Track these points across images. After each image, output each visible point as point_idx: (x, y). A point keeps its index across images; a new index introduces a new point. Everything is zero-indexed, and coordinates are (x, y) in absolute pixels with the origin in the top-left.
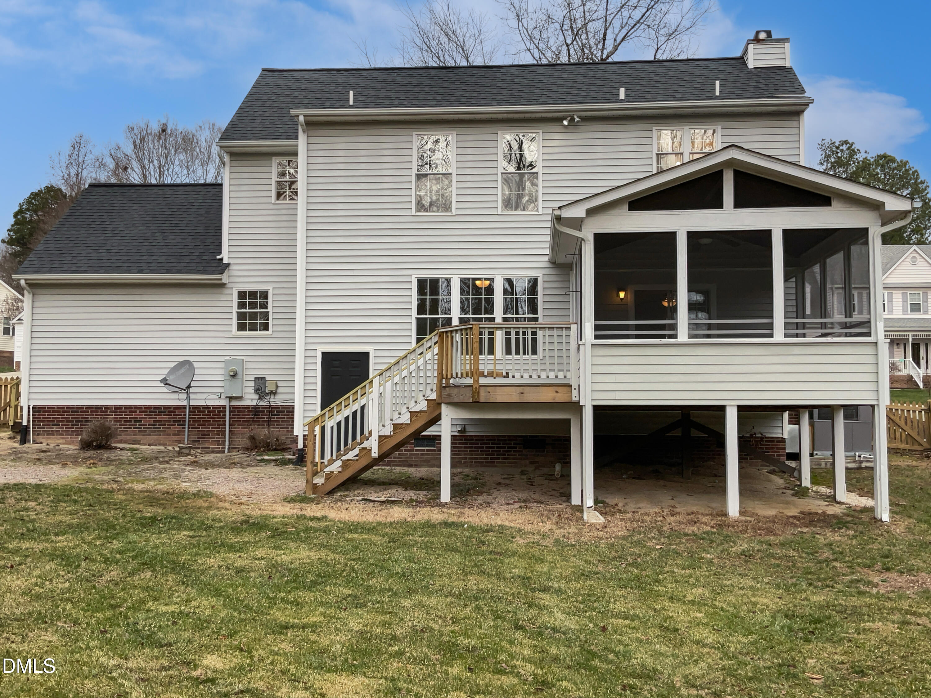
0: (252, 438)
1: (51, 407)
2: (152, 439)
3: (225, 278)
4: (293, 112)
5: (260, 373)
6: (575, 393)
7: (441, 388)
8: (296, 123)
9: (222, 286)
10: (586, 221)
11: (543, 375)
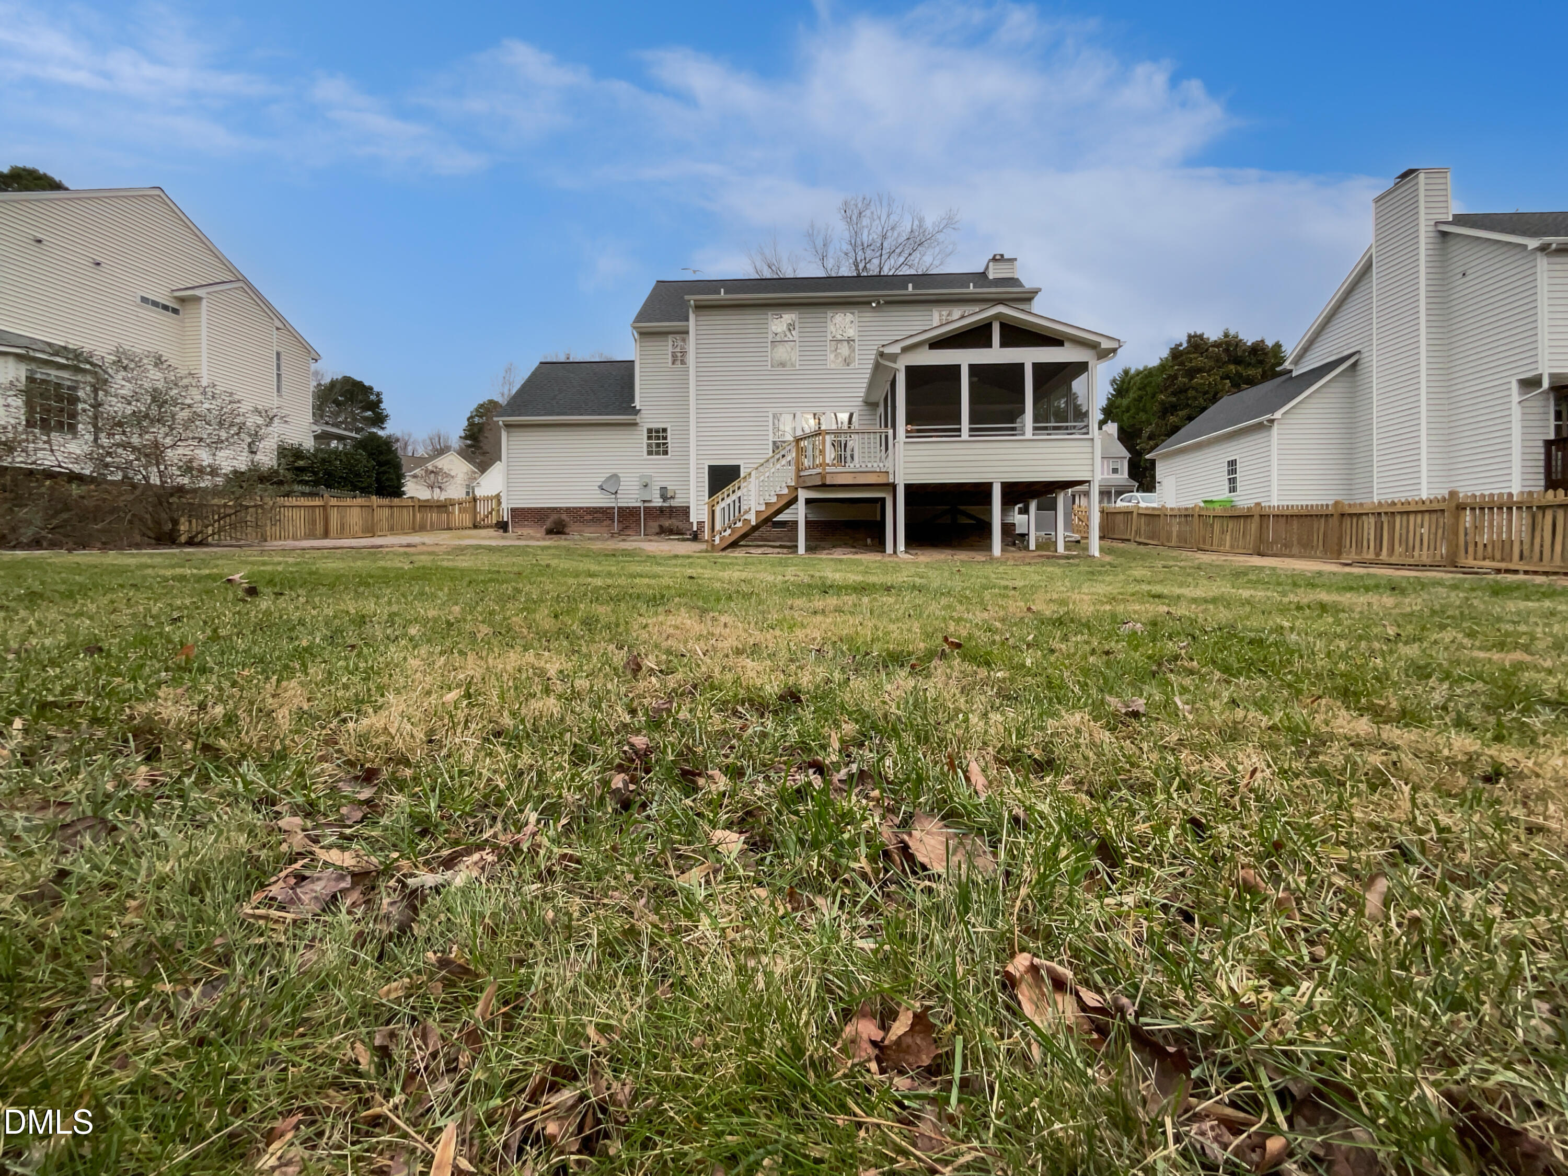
0: (661, 526)
1: (523, 509)
2: (592, 529)
3: (638, 419)
4: (687, 297)
5: (664, 484)
6: (891, 476)
7: (799, 477)
8: (688, 307)
9: (636, 424)
10: (901, 357)
11: (869, 465)
